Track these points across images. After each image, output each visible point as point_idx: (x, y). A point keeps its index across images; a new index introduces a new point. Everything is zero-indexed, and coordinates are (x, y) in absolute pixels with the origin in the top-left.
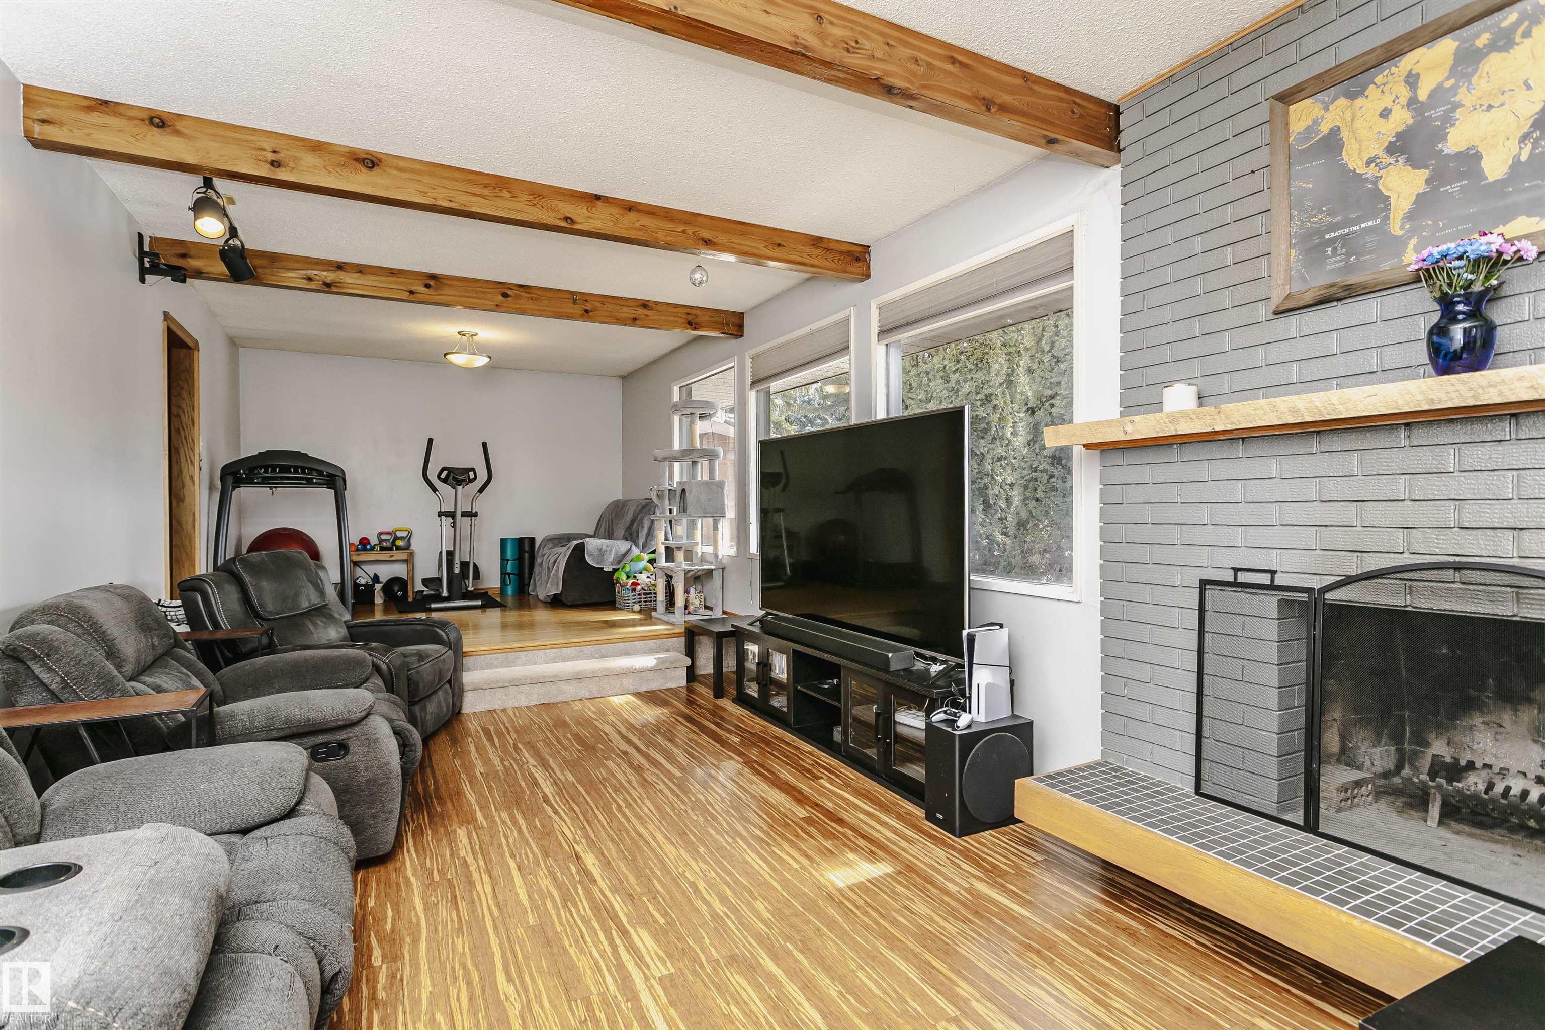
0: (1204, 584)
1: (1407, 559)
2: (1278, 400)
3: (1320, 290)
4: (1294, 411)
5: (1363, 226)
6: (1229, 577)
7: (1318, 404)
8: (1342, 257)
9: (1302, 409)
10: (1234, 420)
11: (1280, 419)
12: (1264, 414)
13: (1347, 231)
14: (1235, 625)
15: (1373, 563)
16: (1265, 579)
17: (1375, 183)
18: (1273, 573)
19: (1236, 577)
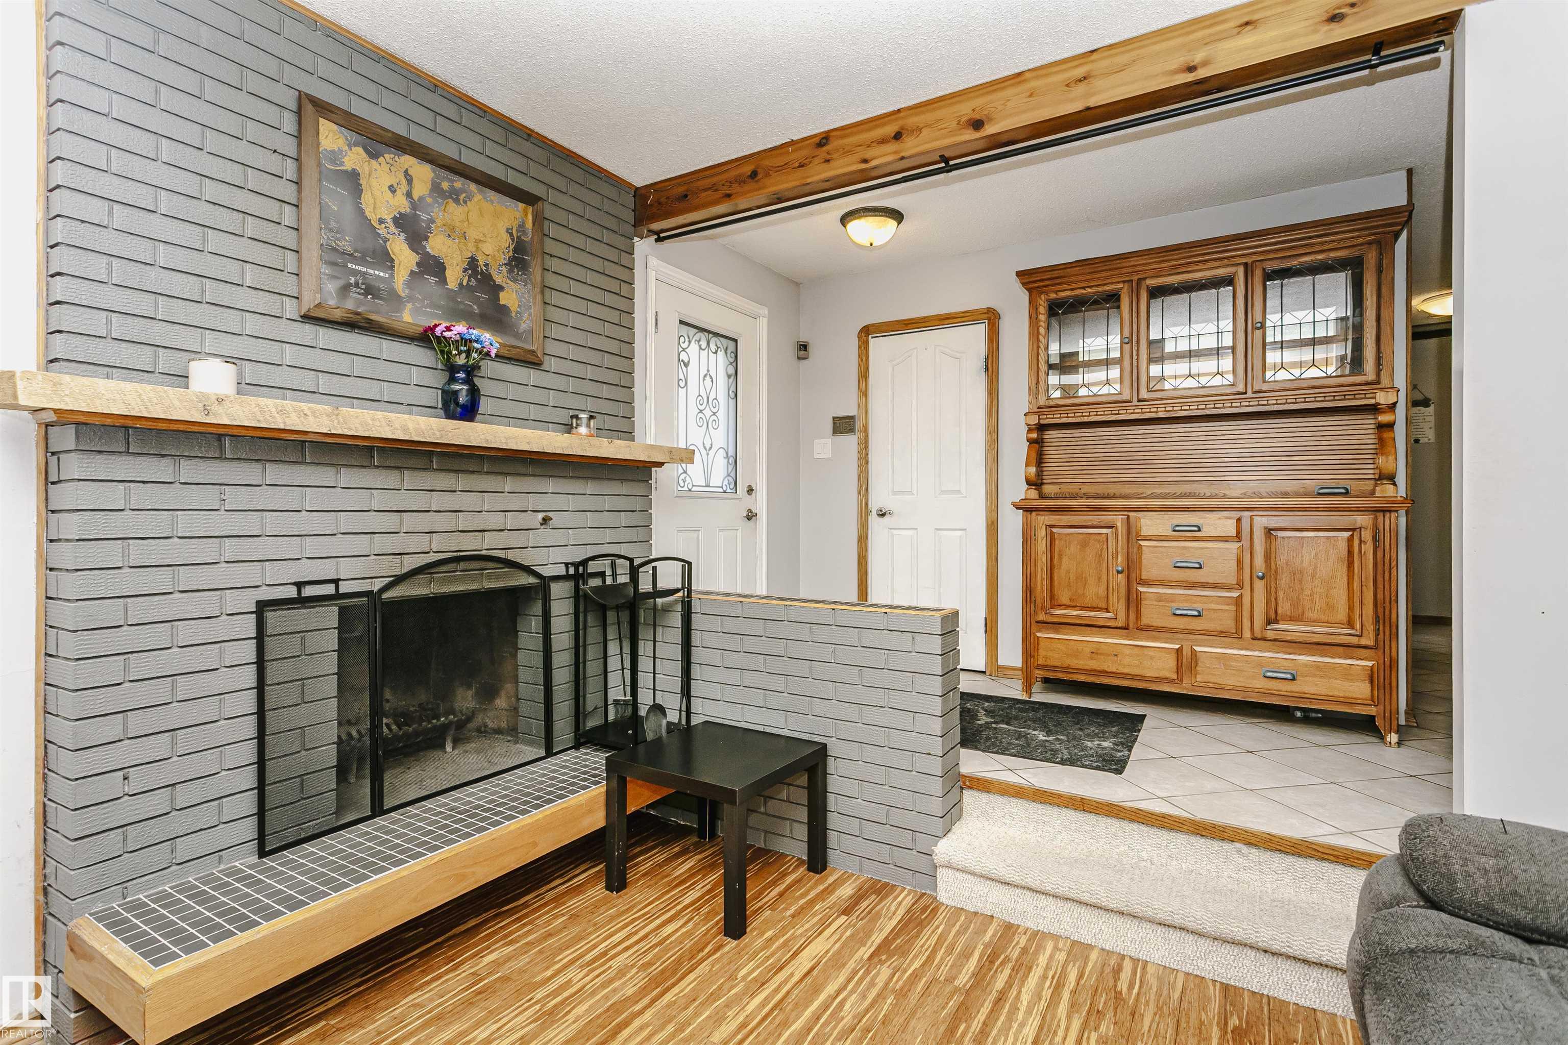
0: (262, 607)
1: (432, 558)
2: (392, 416)
3: (347, 313)
4: (405, 429)
5: (377, 273)
6: (292, 592)
7: (423, 427)
8: (362, 291)
9: (411, 428)
10: (353, 426)
11: (393, 433)
12: (381, 426)
13: (365, 269)
14: (292, 646)
15: (411, 563)
16: (330, 589)
17: (385, 242)
18: (336, 582)
19: (299, 592)
